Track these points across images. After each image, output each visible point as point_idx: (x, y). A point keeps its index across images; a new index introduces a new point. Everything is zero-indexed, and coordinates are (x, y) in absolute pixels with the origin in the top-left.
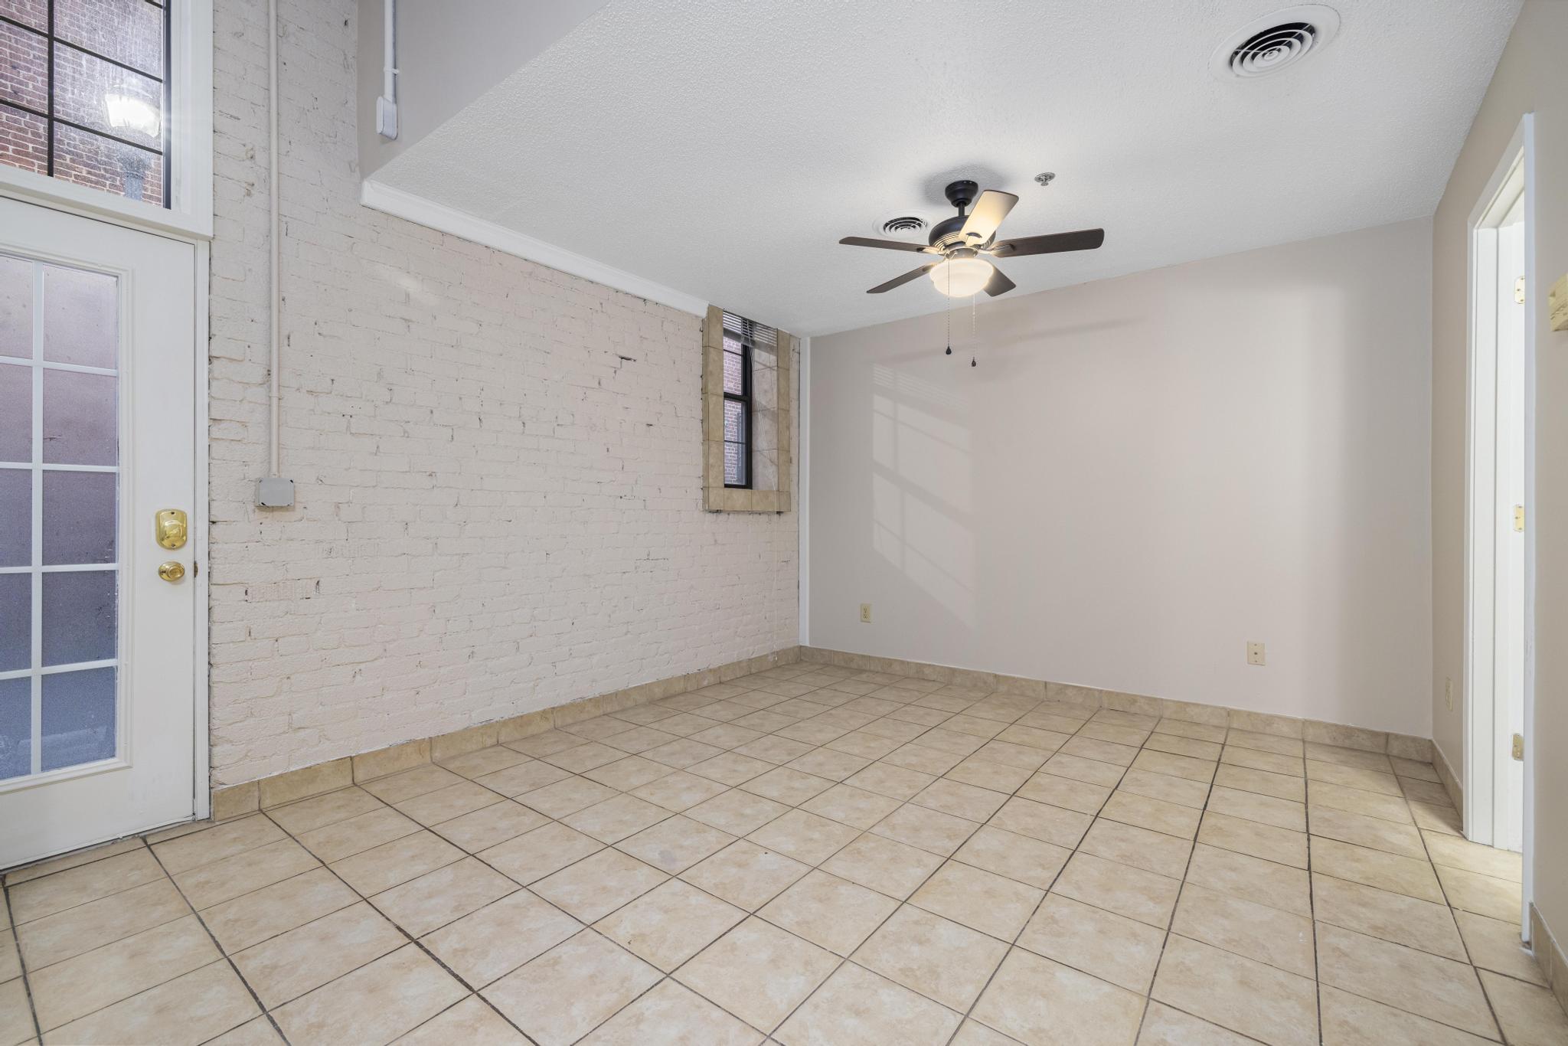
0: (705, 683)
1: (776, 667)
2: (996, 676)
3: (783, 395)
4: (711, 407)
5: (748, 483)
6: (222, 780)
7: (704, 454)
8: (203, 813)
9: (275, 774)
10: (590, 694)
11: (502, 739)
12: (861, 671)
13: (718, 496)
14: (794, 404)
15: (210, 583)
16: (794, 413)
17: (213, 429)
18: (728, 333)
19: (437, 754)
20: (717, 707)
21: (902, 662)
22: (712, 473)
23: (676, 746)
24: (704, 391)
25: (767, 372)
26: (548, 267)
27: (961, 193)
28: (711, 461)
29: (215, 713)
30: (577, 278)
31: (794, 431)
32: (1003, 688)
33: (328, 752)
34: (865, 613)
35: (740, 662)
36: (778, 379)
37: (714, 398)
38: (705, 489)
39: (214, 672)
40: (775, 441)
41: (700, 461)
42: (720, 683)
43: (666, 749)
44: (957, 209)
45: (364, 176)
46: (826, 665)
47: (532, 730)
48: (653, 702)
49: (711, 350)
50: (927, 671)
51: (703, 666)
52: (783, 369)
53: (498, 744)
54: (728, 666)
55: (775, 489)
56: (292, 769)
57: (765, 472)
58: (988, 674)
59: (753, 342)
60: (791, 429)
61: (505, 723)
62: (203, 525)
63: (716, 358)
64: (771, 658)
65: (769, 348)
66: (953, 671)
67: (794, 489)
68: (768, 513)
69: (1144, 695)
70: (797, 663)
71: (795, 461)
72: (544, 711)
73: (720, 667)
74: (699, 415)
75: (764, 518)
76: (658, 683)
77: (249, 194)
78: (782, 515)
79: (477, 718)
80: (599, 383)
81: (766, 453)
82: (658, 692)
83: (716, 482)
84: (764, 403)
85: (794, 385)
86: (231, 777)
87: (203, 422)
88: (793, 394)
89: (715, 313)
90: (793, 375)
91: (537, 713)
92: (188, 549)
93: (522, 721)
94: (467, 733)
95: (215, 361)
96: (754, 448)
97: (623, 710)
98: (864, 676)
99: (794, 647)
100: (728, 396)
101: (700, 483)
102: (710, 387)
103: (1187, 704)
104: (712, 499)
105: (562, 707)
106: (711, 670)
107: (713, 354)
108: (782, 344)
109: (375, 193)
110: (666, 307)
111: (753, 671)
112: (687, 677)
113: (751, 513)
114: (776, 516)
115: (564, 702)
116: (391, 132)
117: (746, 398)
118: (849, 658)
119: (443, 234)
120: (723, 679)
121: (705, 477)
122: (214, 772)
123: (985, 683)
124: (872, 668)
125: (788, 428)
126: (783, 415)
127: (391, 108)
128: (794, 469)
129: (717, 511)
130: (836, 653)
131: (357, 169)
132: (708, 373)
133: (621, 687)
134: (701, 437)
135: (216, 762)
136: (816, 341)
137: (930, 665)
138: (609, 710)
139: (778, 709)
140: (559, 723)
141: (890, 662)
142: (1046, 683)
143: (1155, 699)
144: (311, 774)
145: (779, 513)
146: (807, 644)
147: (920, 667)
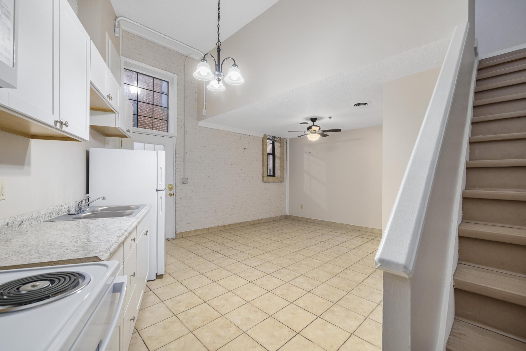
0: (263, 222)
1: (280, 219)
2: (332, 222)
3: (282, 154)
4: (264, 158)
5: (274, 175)
6: (177, 231)
7: (263, 169)
8: (174, 237)
9: (184, 231)
10: (238, 222)
11: (221, 229)
12: (301, 221)
13: (266, 178)
14: (285, 155)
15: (176, 197)
16: (285, 157)
17: (176, 170)
18: (268, 139)
19: (210, 231)
20: (265, 226)
21: (310, 219)
22: (264, 173)
23: (256, 232)
24: (263, 154)
25: (278, 148)
26: (230, 132)
27: (314, 120)
28: (264, 170)
29: (177, 219)
30: (235, 133)
31: (285, 162)
32: (333, 225)
33: (192, 229)
34: (302, 207)
35: (271, 217)
36: (281, 150)
37: (265, 156)
38: (263, 177)
39: (176, 212)
40: (280, 165)
41: (262, 170)
42: (266, 222)
43: (254, 232)
44: (313, 123)
45: (198, 121)
46: (292, 219)
47: (227, 228)
48: (250, 225)
49: (264, 145)
50: (316, 221)
51: (262, 218)
52: (282, 147)
53: (220, 230)
54: (268, 218)
55: (280, 176)
56: (187, 231)
57: (278, 173)
58: (330, 222)
59: (275, 140)
60: (284, 161)
61: (221, 226)
62: (174, 187)
63: (266, 147)
64: (279, 217)
65: (279, 142)
66: (322, 221)
67: (285, 176)
68: (278, 182)
69: (364, 226)
70: (285, 219)
71: (285, 169)
72: (229, 225)
73: (266, 218)
74: (261, 160)
75: (277, 183)
76: (252, 221)
77: (181, 128)
78: (282, 183)
79: (216, 225)
80: (240, 155)
81: (278, 167)
82: (252, 223)
83: (265, 175)
84: (277, 155)
85: (285, 150)
86: (179, 231)
87: (175, 169)
88: (285, 153)
89: (265, 136)
90: (285, 148)
91: (227, 225)
92: (172, 191)
93: (225, 226)
94: (214, 228)
95: (177, 158)
96: (275, 166)
97: (244, 226)
98: (301, 222)
99: (285, 215)
100: (269, 154)
101: (262, 176)
102: (264, 153)
103: (373, 229)
104: (264, 179)
105: (232, 224)
106: (264, 219)
107: (265, 146)
108: (282, 141)
109: (201, 123)
110: (254, 136)
111: (274, 220)
112: (258, 220)
113: (274, 182)
114: (280, 183)
115: (232, 223)
116: (205, 115)
117: (273, 154)
118: (298, 218)
119: (211, 129)
120: (267, 221)
121: (263, 174)
122: (176, 230)
123: (329, 224)
124: (303, 220)
125: (283, 161)
126: (282, 159)
127: (205, 111)
128: (285, 171)
129: (266, 182)
130: (295, 216)
131: (197, 120)
132: (264, 150)
133: (244, 221)
134: (262, 165)
135: (176, 228)
136: (290, 139)
137: (317, 220)
138: (241, 226)
139: (278, 227)
140: (232, 228)
141: (307, 219)
142: (343, 224)
143: (366, 228)
144: (190, 232)
145: (281, 182)
146: (288, 214)
147: (314, 220)
